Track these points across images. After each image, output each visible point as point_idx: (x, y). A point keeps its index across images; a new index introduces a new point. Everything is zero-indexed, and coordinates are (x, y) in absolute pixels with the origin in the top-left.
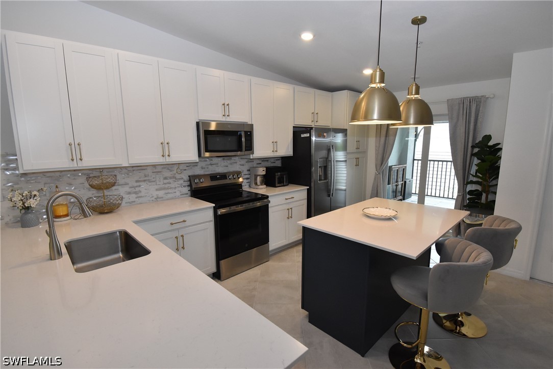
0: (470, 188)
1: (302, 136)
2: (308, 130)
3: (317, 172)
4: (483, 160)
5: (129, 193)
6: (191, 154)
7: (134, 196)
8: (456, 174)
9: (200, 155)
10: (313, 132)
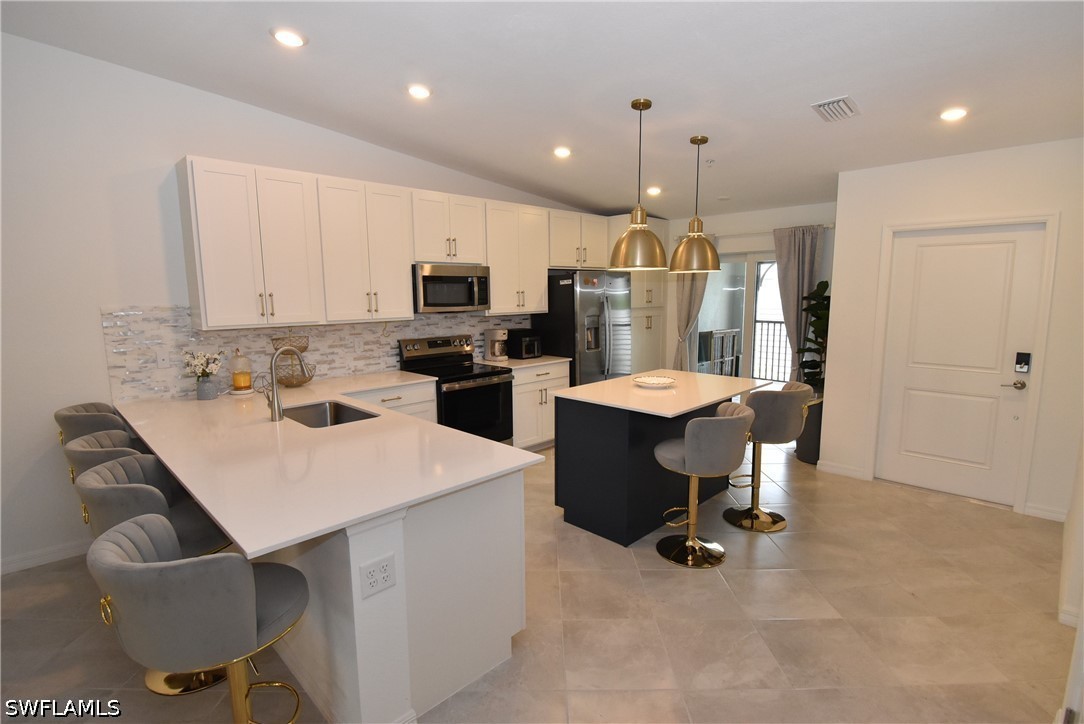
0: (805, 357)
1: (561, 283)
2: (570, 274)
3: (584, 337)
5: (321, 362)
6: (404, 309)
7: (326, 366)
8: (789, 334)
9: (416, 310)
10: (577, 277)
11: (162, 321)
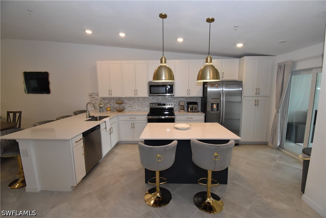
3: (209, 106)
5: (129, 107)
10: (208, 83)
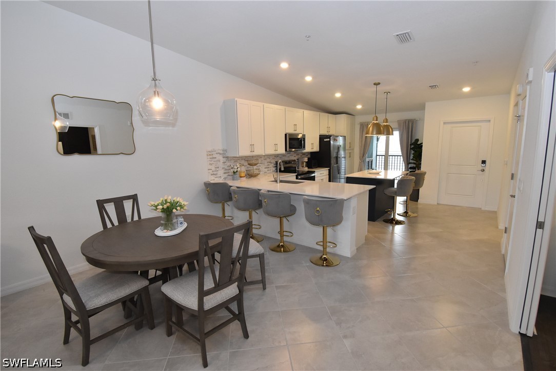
0: (410, 166)
1: (325, 140)
2: (329, 137)
4: (415, 151)
6: (281, 150)
9: (286, 150)
10: (331, 137)
11: (220, 154)
